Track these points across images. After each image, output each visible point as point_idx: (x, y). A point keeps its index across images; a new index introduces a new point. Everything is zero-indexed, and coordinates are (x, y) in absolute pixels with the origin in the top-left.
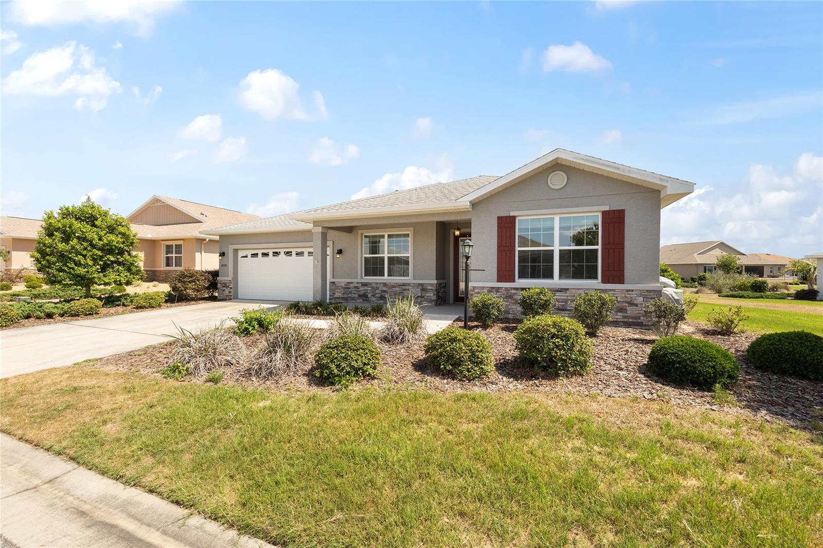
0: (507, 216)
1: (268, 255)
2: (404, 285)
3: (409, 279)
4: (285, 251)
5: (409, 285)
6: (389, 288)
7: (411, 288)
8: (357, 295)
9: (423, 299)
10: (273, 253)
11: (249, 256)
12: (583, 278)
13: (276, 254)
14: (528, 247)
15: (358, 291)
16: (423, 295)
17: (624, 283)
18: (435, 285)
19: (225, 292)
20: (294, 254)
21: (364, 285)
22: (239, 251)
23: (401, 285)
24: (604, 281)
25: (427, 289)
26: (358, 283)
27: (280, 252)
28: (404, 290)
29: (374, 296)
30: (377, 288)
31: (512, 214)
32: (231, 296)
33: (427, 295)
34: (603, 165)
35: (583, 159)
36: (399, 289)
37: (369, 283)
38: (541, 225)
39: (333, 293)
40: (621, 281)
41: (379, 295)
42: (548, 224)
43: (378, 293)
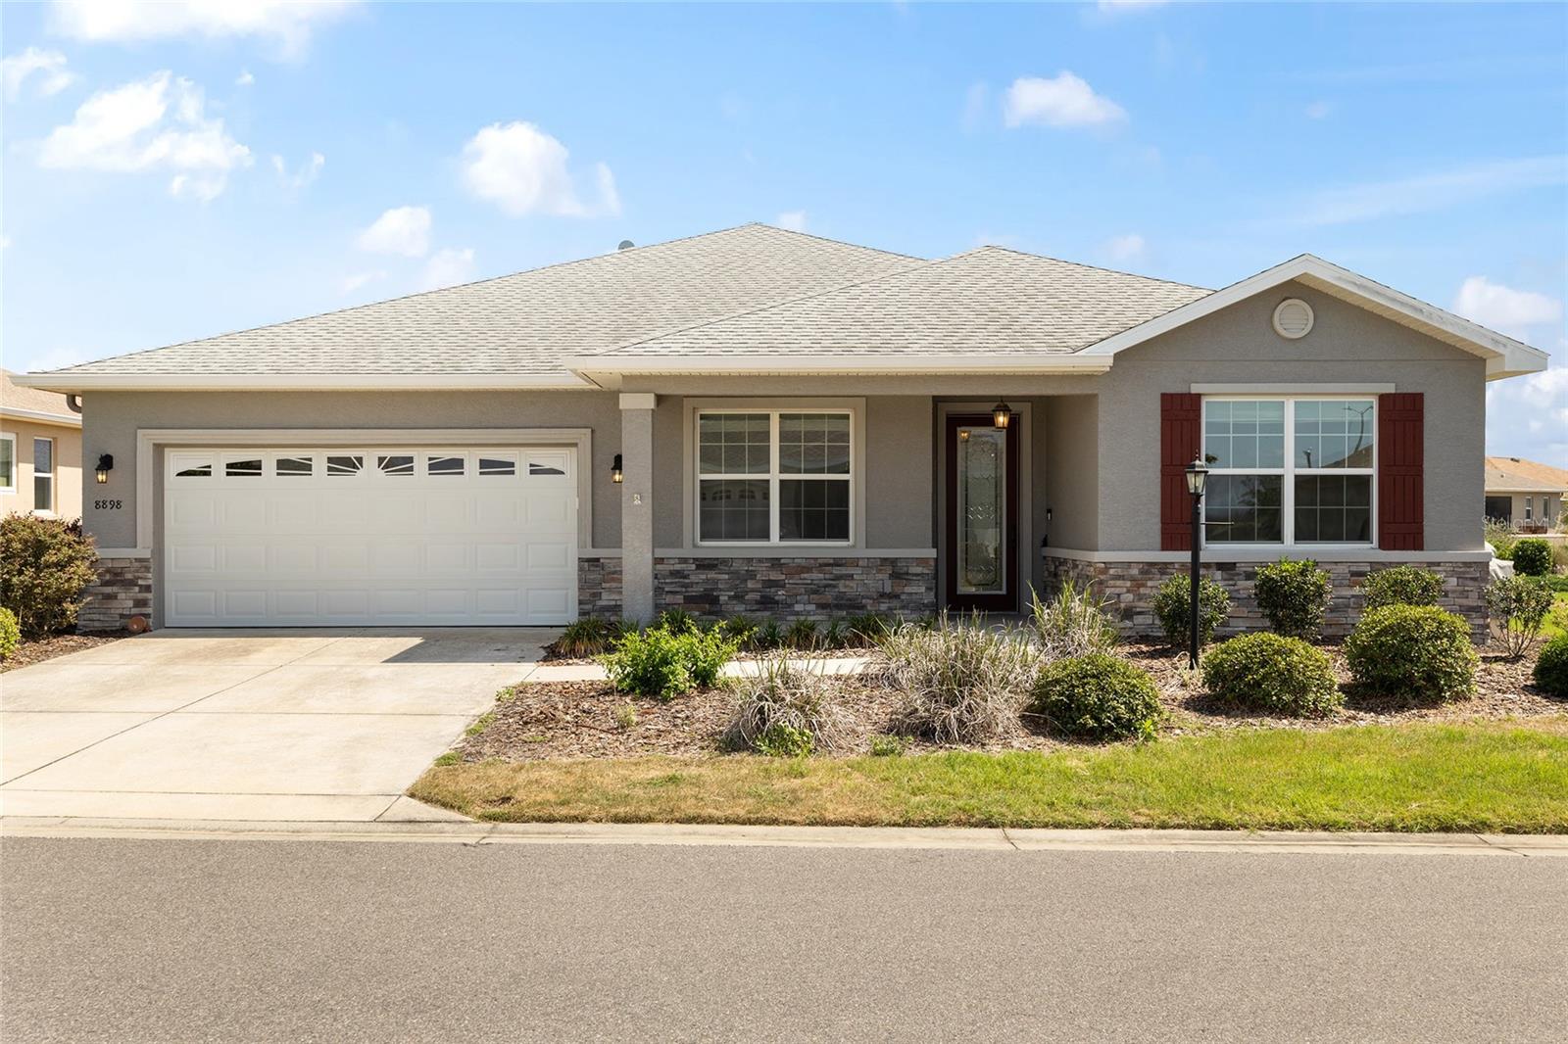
0: (1186, 394)
1: (309, 468)
2: (838, 563)
3: (848, 547)
4: (382, 455)
5: (854, 562)
6: (790, 575)
7: (859, 571)
8: (680, 599)
9: (895, 603)
10: (330, 460)
11: (217, 470)
12: (1316, 540)
13: (343, 465)
14: (1229, 467)
15: (685, 586)
16: (898, 590)
17: (1422, 549)
18: (929, 563)
19: (114, 604)
20: (421, 464)
21: (704, 565)
22: (166, 450)
23: (829, 565)
24: (1383, 546)
25: (907, 574)
26: (684, 560)
27: (360, 460)
28: (838, 578)
29: (739, 597)
30: (751, 575)
31: (1195, 389)
32: (147, 616)
33: (907, 589)
34: (1394, 300)
35: (1355, 284)
36: (821, 576)
37: (724, 561)
38: (1259, 417)
39: (594, 595)
40: (1417, 544)
41: (756, 596)
42: (1271, 416)
43: (753, 590)
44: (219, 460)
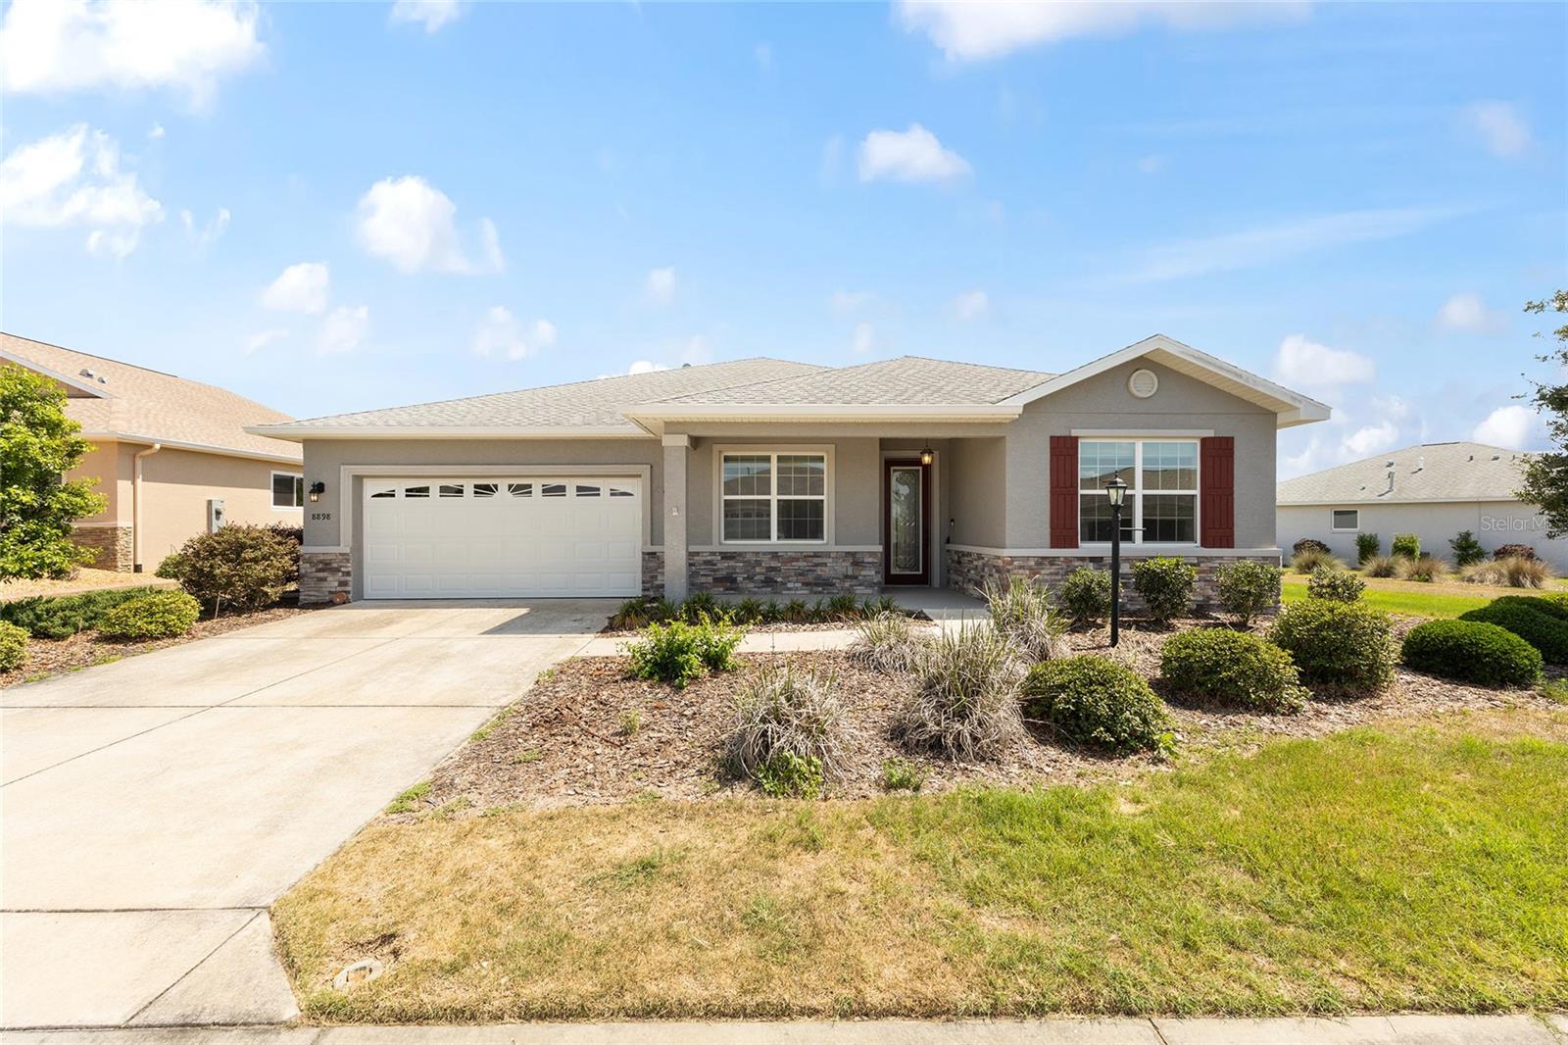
0: (1068, 437)
1: (461, 491)
2: (816, 555)
3: (823, 545)
4: (511, 483)
5: (828, 555)
6: (784, 563)
7: (830, 560)
8: (710, 579)
9: (855, 582)
10: (476, 486)
11: (401, 493)
13: (484, 490)
14: (1095, 489)
15: (714, 571)
16: (856, 573)
17: (1233, 547)
18: (879, 555)
19: (325, 584)
20: (537, 490)
21: (726, 556)
22: (365, 480)
23: (810, 556)
24: (1204, 544)
25: (863, 562)
26: (713, 554)
27: (496, 486)
28: (817, 565)
29: (750, 578)
30: (758, 563)
31: (1075, 433)
32: (348, 592)
33: (863, 573)
36: (805, 564)
37: (740, 554)
38: (1117, 454)
39: (652, 577)
40: (1229, 543)
41: (762, 577)
42: (1125, 454)
43: (759, 574)
44: (400, 487)
